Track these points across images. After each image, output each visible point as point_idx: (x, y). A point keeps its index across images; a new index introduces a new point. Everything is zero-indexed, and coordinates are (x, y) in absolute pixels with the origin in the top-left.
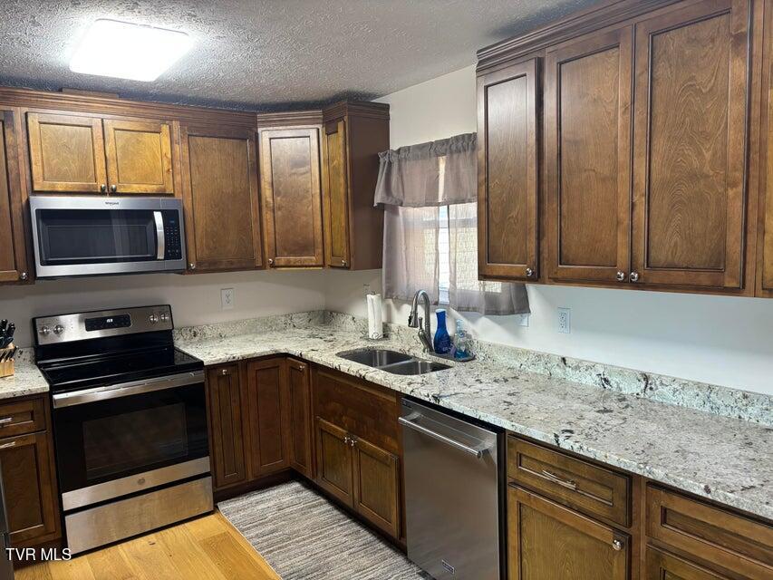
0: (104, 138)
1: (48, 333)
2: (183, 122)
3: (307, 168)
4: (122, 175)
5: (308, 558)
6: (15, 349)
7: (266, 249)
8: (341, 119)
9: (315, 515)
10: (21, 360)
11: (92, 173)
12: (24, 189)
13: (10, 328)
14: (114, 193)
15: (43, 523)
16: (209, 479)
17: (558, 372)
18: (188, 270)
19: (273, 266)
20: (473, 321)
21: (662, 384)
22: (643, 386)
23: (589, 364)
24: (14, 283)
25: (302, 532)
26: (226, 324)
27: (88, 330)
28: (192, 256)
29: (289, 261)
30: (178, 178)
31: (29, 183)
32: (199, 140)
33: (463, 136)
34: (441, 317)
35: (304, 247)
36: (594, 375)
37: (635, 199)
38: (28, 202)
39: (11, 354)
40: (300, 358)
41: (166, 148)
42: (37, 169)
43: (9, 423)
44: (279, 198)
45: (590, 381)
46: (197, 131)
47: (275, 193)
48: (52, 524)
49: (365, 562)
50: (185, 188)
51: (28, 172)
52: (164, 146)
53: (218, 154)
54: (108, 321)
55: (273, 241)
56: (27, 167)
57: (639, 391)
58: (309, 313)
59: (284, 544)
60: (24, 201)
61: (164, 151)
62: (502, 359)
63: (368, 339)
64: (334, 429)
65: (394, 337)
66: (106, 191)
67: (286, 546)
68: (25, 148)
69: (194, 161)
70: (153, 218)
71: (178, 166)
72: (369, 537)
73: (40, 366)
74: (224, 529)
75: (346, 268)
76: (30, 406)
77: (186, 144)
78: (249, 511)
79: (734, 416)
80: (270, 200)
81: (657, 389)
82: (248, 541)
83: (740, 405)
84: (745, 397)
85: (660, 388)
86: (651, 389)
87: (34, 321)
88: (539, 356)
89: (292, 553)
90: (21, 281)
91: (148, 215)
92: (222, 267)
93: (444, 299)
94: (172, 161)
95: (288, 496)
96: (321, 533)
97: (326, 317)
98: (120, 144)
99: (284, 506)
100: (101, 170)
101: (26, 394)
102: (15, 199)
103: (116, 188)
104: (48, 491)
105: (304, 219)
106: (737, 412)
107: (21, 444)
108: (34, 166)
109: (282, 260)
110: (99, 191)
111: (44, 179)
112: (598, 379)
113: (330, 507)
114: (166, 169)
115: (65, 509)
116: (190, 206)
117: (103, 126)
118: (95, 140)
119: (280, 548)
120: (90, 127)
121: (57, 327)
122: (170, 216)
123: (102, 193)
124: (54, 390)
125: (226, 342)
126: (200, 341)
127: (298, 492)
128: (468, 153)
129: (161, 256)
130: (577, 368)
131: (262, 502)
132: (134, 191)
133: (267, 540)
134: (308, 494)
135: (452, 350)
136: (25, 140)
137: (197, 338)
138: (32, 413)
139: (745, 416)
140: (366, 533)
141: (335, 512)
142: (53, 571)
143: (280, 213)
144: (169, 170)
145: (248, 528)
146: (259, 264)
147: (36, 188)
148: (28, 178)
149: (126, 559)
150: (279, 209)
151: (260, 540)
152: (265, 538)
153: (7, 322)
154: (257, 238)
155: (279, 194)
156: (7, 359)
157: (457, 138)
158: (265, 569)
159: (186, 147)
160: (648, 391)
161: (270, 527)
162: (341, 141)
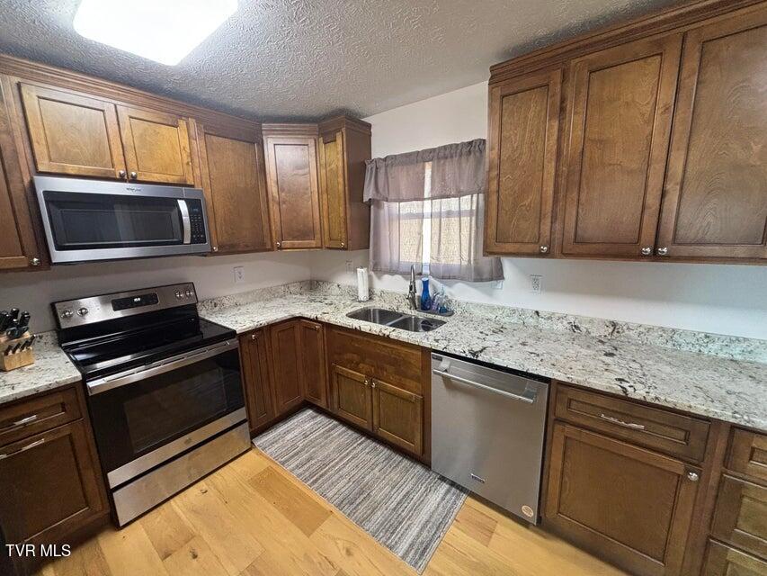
0: (119, 124)
1: (71, 316)
2: (198, 120)
3: (307, 170)
4: (141, 164)
5: (349, 482)
6: (33, 338)
7: (274, 235)
8: (339, 130)
9: (335, 438)
10: (42, 344)
11: (108, 157)
12: (24, 168)
13: (23, 317)
14: (134, 180)
15: (87, 506)
16: (247, 424)
17: (532, 321)
18: (212, 253)
19: (280, 248)
20: (450, 286)
21: (628, 328)
22: (610, 330)
23: (560, 316)
24: (23, 269)
25: (333, 456)
26: (240, 295)
27: (115, 310)
28: (215, 241)
29: (294, 244)
30: (197, 171)
31: (31, 163)
32: (215, 139)
33: (451, 146)
34: (426, 284)
35: (305, 233)
36: (565, 323)
37: (668, 187)
38: (32, 183)
39: (28, 343)
40: (316, 320)
41: (185, 142)
42: (40, 149)
43: (35, 420)
44: (283, 194)
45: (561, 327)
46: (212, 130)
47: (280, 189)
48: (98, 504)
49: (394, 476)
50: (204, 180)
51: (28, 151)
52: (182, 140)
53: (231, 154)
54: (136, 300)
55: (279, 229)
56: (27, 144)
57: (606, 334)
58: (300, 282)
59: (323, 471)
60: (26, 180)
61: (182, 145)
62: (478, 313)
63: (360, 302)
64: (352, 374)
65: (377, 298)
66: (126, 178)
67: (325, 473)
68: (22, 123)
69: (211, 157)
70: (178, 206)
71: (196, 160)
72: (386, 452)
73: (65, 349)
74: (266, 464)
75: (344, 249)
76: (60, 398)
77: (203, 141)
78: (281, 443)
79: (695, 350)
80: (276, 195)
81: (624, 332)
82: (290, 473)
83: (701, 342)
84: (707, 337)
85: (627, 332)
86: (618, 332)
87: (53, 306)
88: (514, 311)
89: (334, 479)
90: (32, 267)
91: (172, 203)
92: (240, 249)
93: (426, 271)
94: (191, 155)
95: (306, 423)
96: (348, 454)
97: (313, 286)
98: (137, 133)
99: (308, 433)
100: (118, 158)
101: (52, 387)
102: (14, 178)
103: (136, 176)
104: (90, 476)
105: (305, 211)
106: (698, 347)
107: (51, 438)
108: (35, 145)
109: (287, 243)
110: (118, 177)
111: (50, 160)
112: (569, 326)
113: (344, 428)
114: (185, 162)
115: (112, 486)
116: (210, 197)
117: (116, 111)
118: (108, 125)
119: (321, 476)
120: (103, 111)
121: (81, 310)
122: (194, 204)
123: (122, 179)
124: (87, 377)
125: (243, 309)
126: (220, 310)
127: (313, 418)
128: (456, 159)
129: (187, 240)
130: (550, 318)
131: (288, 432)
132: (155, 180)
133: (307, 470)
134: (321, 418)
135: (434, 307)
136: (21, 114)
137: (217, 308)
138: (63, 405)
139: (705, 351)
140: (382, 448)
141: (350, 432)
142: (105, 550)
143: (284, 206)
144: (188, 164)
145: (287, 461)
146: (269, 247)
147: (41, 168)
148: (29, 156)
149: (183, 517)
150: (284, 203)
151: (301, 470)
152: (305, 467)
153: (18, 311)
154: (266, 227)
155: (283, 190)
156: (23, 348)
157: (445, 147)
158: (317, 500)
159: (203, 144)
160: (615, 334)
161: (305, 456)
162: (340, 148)
